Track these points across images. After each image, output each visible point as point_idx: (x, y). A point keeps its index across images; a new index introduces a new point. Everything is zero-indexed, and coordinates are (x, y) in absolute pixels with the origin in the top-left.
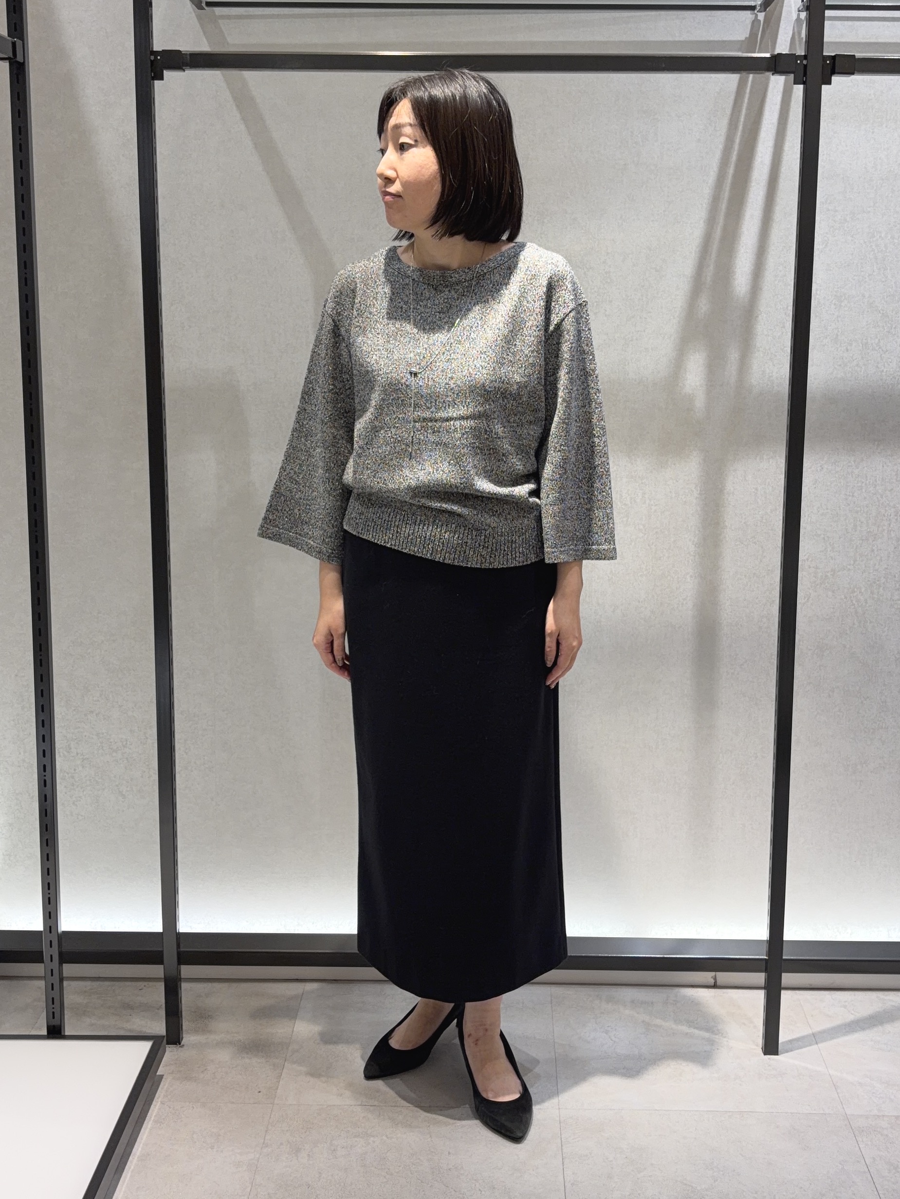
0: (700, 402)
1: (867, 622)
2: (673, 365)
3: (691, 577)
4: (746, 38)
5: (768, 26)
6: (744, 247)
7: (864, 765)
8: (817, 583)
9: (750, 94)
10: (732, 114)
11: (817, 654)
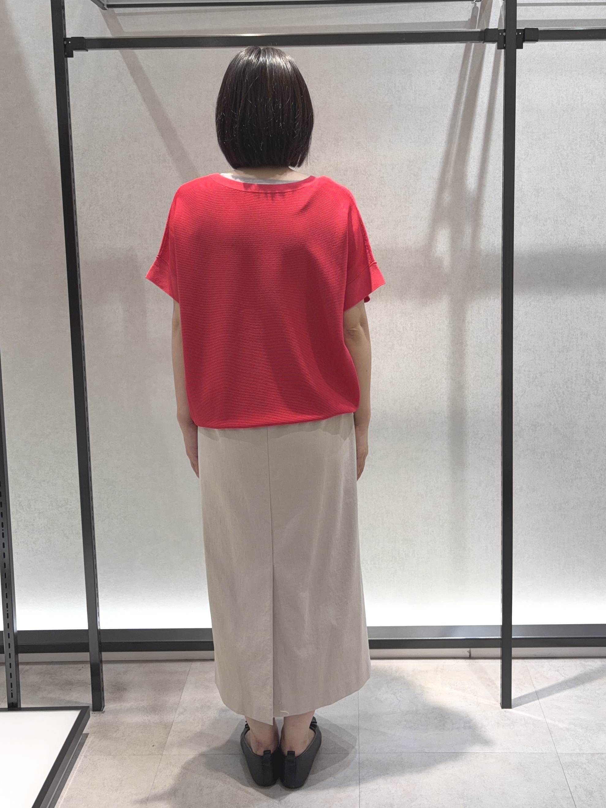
0: (447, 262)
1: (565, 407)
2: (428, 238)
3: (445, 379)
4: (469, 19)
5: (483, 12)
6: (472, 159)
7: (567, 504)
8: (530, 382)
9: (473, 56)
10: (461, 70)
11: (532, 430)
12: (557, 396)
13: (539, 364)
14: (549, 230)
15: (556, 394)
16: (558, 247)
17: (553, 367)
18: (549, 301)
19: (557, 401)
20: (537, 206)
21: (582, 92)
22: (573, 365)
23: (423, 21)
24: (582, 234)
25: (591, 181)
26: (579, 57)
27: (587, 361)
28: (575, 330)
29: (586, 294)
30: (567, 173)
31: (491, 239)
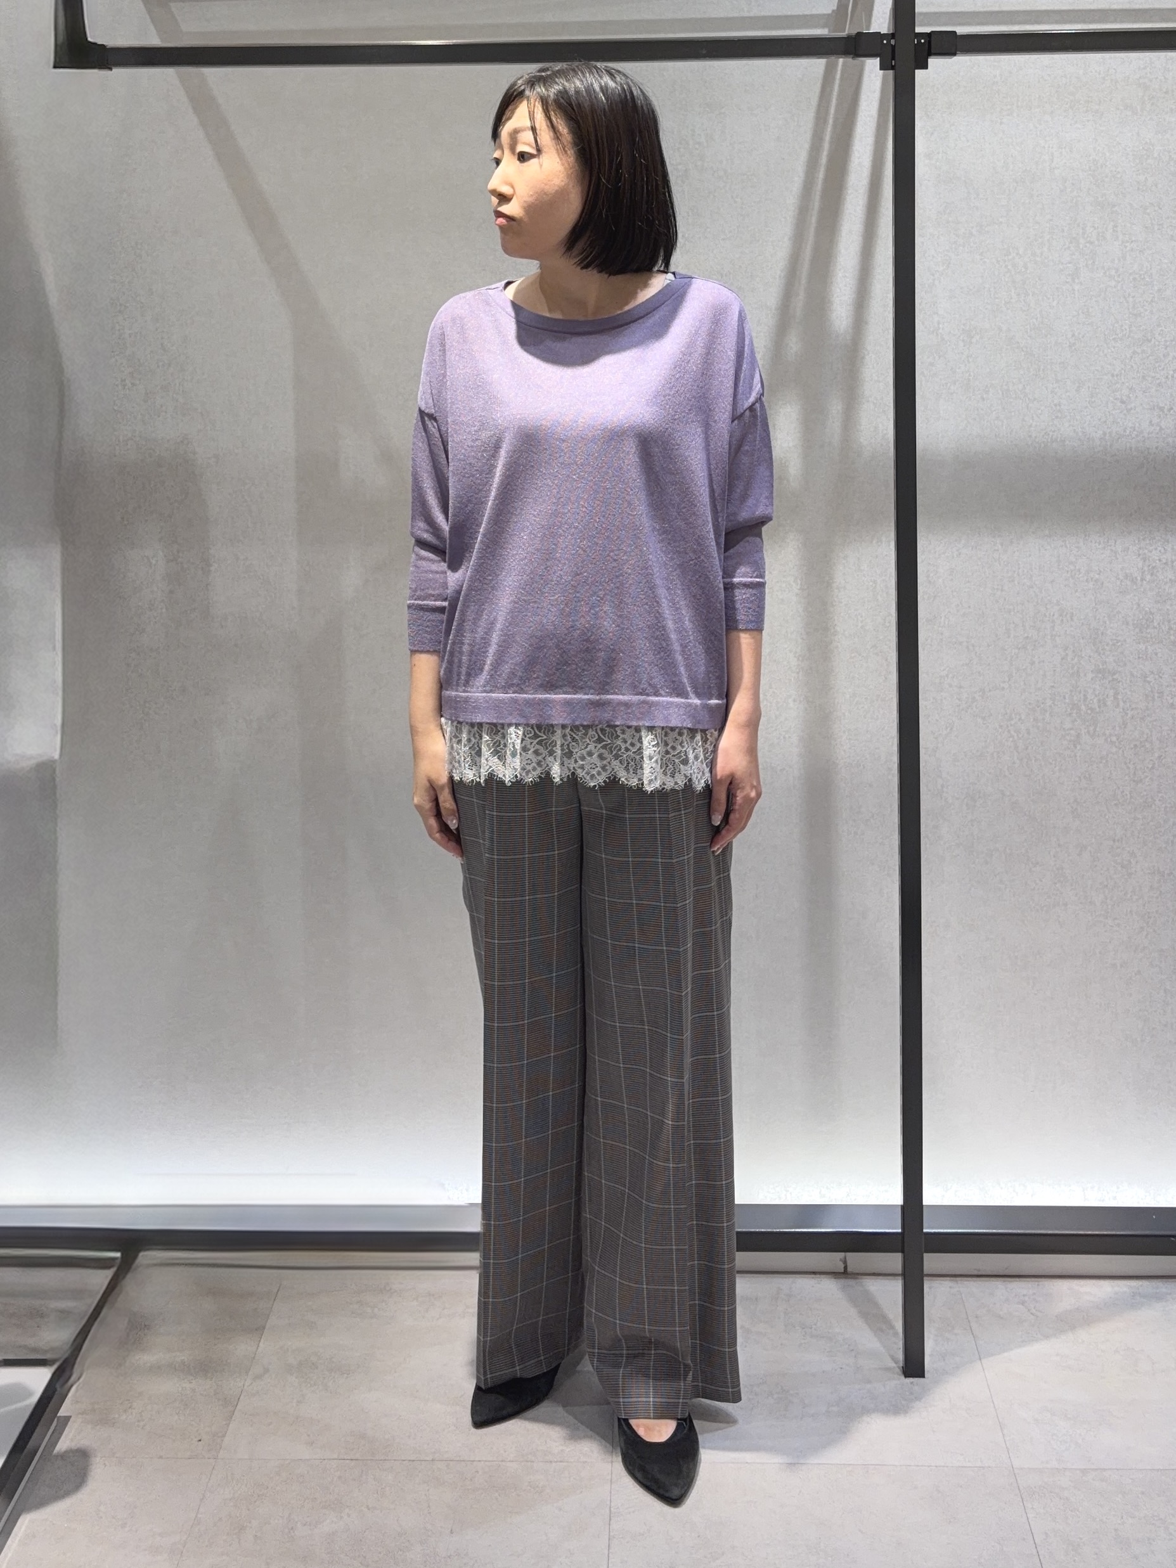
0: (792, 470)
1: (1031, 760)
4: (833, 11)
6: (842, 271)
7: (1038, 956)
8: (961, 707)
9: (842, 79)
10: (819, 106)
11: (967, 805)
12: (1016, 738)
13: (979, 673)
14: (993, 409)
15: (1012, 732)
16: (1012, 442)
17: (1007, 679)
18: (996, 548)
19: (1016, 747)
20: (968, 361)
21: (1051, 146)
22: (1044, 675)
23: (746, 14)
24: (1057, 417)
25: (1074, 316)
26: (1046, 80)
27: (1072, 668)
28: (1048, 607)
29: (1068, 534)
30: (1024, 300)
31: (880, 425)
